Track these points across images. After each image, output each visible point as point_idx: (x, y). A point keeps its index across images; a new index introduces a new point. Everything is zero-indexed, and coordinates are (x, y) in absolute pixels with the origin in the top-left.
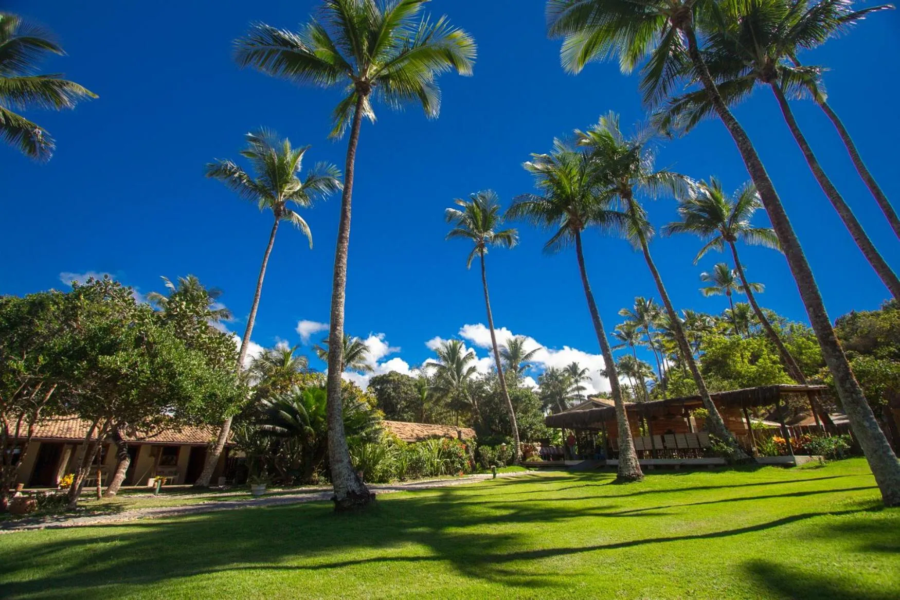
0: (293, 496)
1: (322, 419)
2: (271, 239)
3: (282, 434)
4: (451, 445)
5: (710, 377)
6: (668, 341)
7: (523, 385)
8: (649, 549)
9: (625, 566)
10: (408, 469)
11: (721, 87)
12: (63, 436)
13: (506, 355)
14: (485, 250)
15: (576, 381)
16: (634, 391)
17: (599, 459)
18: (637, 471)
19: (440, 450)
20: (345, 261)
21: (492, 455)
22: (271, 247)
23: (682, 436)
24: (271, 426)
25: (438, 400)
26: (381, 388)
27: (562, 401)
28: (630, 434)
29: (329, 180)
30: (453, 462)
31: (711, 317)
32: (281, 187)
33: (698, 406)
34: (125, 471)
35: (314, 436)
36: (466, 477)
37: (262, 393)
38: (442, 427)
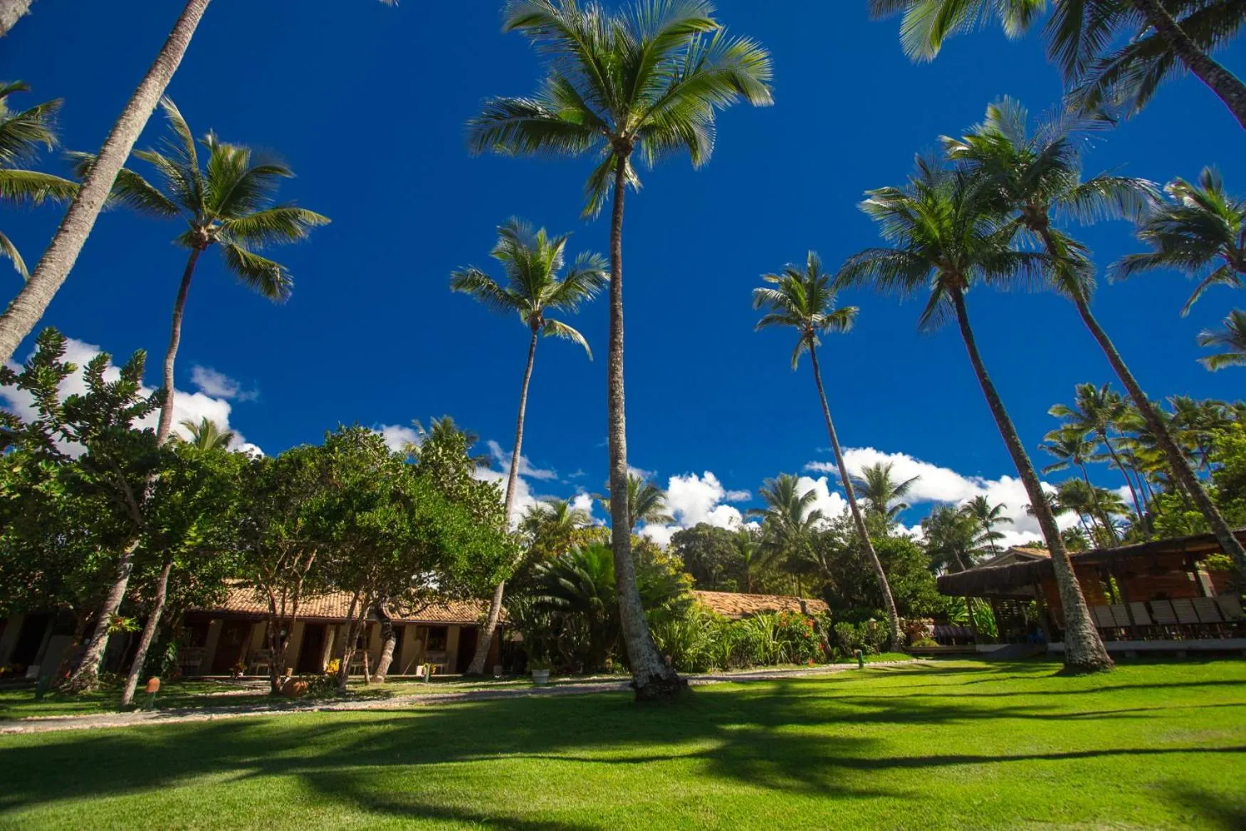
0: (584, 685)
1: (611, 588)
2: (529, 360)
3: (564, 609)
4: (792, 621)
5: (1235, 506)
6: (1147, 451)
7: (897, 533)
8: (1117, 762)
9: (1073, 782)
10: (732, 654)
11: (1186, 23)
12: (325, 615)
13: (864, 491)
14: (816, 340)
15: (986, 525)
16: (1092, 538)
17: (1035, 641)
18: (1100, 657)
19: (776, 628)
20: (620, 373)
21: (856, 636)
22: (531, 369)
23: (1185, 602)
24: (550, 598)
25: (770, 560)
26: (686, 547)
27: (965, 557)
28: (1082, 597)
29: (593, 273)
30: (796, 646)
31: (1228, 404)
32: (536, 292)
33: (1212, 552)
34: (391, 652)
35: (604, 609)
36: (818, 667)
37: (534, 557)
38: (778, 599)
